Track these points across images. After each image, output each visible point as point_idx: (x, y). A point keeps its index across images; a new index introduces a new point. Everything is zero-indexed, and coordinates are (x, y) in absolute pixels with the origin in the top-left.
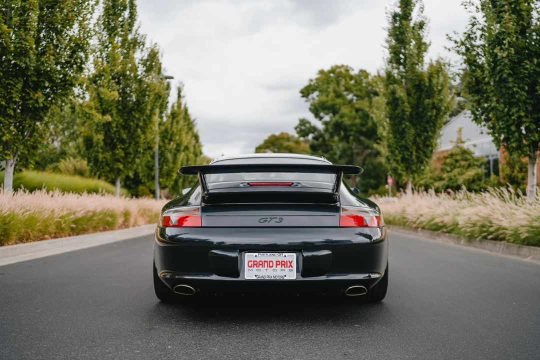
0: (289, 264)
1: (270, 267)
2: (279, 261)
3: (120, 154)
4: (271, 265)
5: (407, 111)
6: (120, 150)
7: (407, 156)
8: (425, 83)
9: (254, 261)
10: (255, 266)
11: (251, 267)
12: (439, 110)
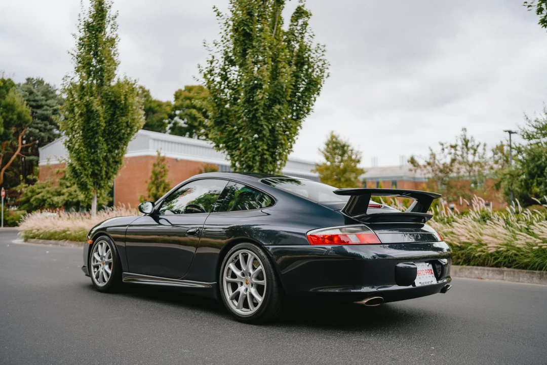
5: (102, 126)
7: (96, 171)
8: (121, 101)
12: (132, 128)
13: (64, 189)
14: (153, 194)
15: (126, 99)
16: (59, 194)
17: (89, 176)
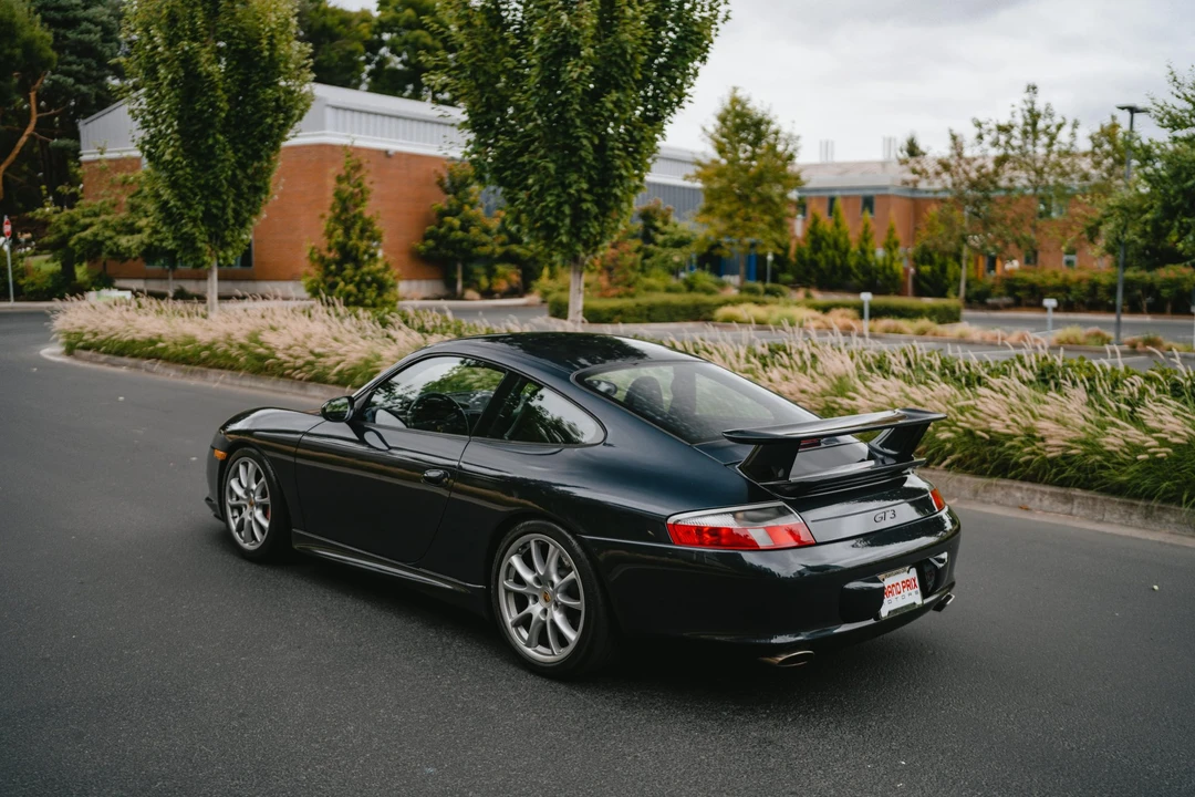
5: (222, 110)
7: (214, 211)
13: (140, 218)
14: (337, 243)
15: (272, 46)
16: (132, 230)
17: (199, 222)
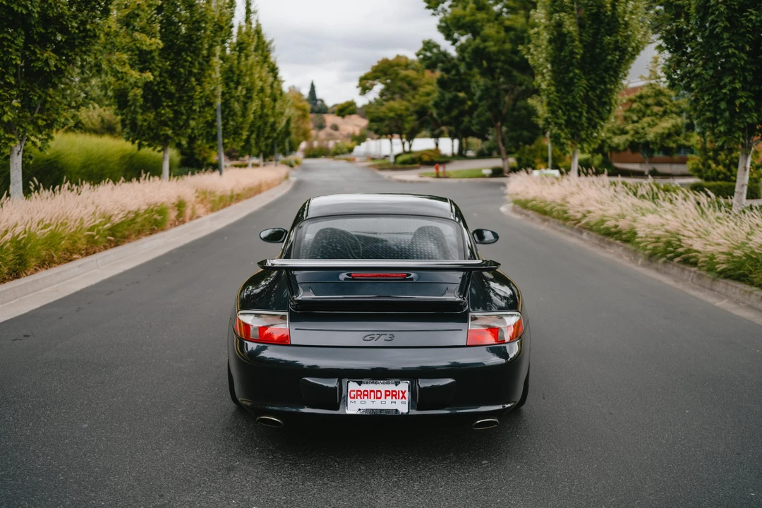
0: (401, 395)
1: (378, 398)
2: (389, 391)
3: (167, 115)
4: (379, 396)
5: (577, 54)
6: (167, 109)
7: (573, 119)
8: (606, 12)
9: (358, 391)
10: (359, 397)
11: (354, 398)
12: (623, 52)
15: (614, 8)
17: (563, 127)
